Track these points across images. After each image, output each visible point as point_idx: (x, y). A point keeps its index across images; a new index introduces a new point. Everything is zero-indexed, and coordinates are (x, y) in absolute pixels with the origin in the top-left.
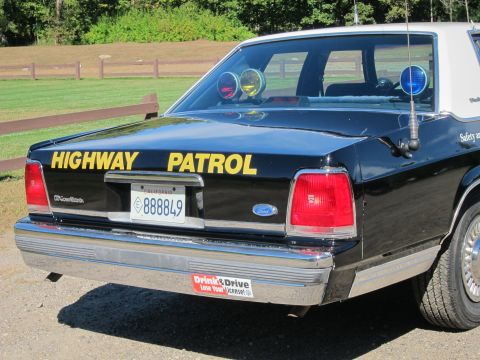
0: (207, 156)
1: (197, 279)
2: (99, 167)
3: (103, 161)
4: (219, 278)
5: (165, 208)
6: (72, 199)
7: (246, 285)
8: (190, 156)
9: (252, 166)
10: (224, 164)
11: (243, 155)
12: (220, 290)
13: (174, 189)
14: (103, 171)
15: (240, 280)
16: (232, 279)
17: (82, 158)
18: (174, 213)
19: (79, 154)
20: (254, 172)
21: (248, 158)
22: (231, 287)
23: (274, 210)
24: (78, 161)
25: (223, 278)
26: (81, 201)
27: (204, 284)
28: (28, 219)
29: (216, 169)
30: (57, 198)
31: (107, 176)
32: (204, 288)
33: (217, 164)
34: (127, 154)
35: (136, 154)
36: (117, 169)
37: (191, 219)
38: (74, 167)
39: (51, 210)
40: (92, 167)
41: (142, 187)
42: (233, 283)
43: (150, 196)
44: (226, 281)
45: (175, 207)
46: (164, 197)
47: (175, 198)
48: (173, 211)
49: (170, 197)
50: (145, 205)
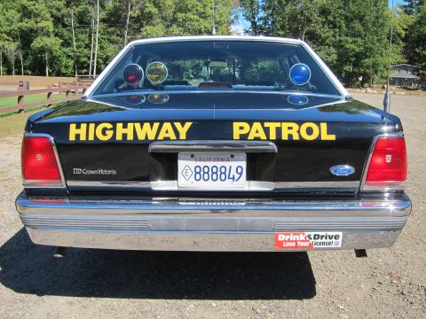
0: (278, 125)
1: (281, 237)
2: (141, 137)
3: (146, 132)
4: (307, 234)
5: (224, 174)
6: (101, 172)
8: (257, 125)
9: (329, 132)
10: (299, 132)
12: (306, 244)
13: (232, 156)
14: (146, 143)
15: (330, 233)
16: (321, 233)
18: (233, 178)
19: (109, 126)
20: (332, 137)
21: (324, 126)
22: (319, 240)
23: (352, 170)
24: (110, 134)
25: (312, 234)
26: (114, 172)
27: (289, 241)
29: (290, 136)
30: (77, 171)
31: (153, 146)
32: (288, 244)
33: (290, 132)
34: (178, 125)
35: (188, 125)
36: (167, 139)
37: (252, 182)
38: (102, 138)
40: (130, 138)
41: (192, 156)
42: (322, 237)
43: (202, 164)
44: (315, 235)
45: (233, 172)
46: (219, 164)
47: (234, 164)
48: (231, 176)
49: (227, 164)
50: (196, 173)
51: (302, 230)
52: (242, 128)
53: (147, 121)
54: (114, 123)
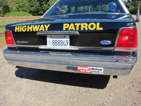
0: (80, 24)
1: (79, 68)
2: (34, 30)
3: (36, 28)
4: (89, 67)
5: (62, 43)
6: (24, 42)
7: (101, 70)
8: (72, 25)
9: (100, 27)
10: (88, 27)
11: (96, 23)
13: (65, 37)
14: (36, 32)
15: (98, 68)
17: (27, 28)
18: (65, 45)
19: (26, 27)
20: (101, 29)
21: (98, 24)
22: (94, 70)
23: (110, 42)
24: (26, 29)
25: (91, 68)
26: (27, 42)
27: (82, 69)
28: (8, 49)
30: (18, 42)
31: (38, 33)
32: (82, 71)
33: (84, 27)
34: (45, 25)
35: (49, 25)
36: (42, 31)
37: (72, 47)
38: (24, 31)
39: (16, 46)
40: (31, 30)
41: (51, 37)
42: (95, 69)
43: (55, 39)
44: (92, 68)
45: (65, 43)
46: (60, 40)
47: (65, 40)
48: (64, 44)
49: (63, 40)
50: (53, 43)
51: (87, 66)
52: (66, 26)
53: (36, 25)
54: (27, 26)
